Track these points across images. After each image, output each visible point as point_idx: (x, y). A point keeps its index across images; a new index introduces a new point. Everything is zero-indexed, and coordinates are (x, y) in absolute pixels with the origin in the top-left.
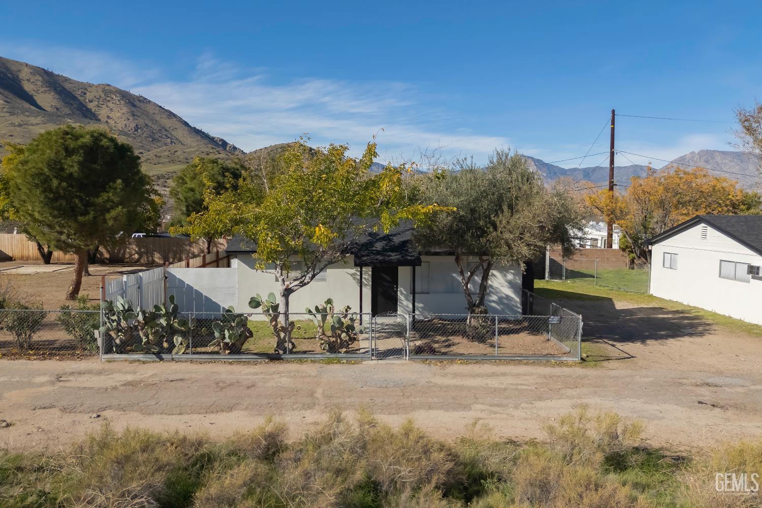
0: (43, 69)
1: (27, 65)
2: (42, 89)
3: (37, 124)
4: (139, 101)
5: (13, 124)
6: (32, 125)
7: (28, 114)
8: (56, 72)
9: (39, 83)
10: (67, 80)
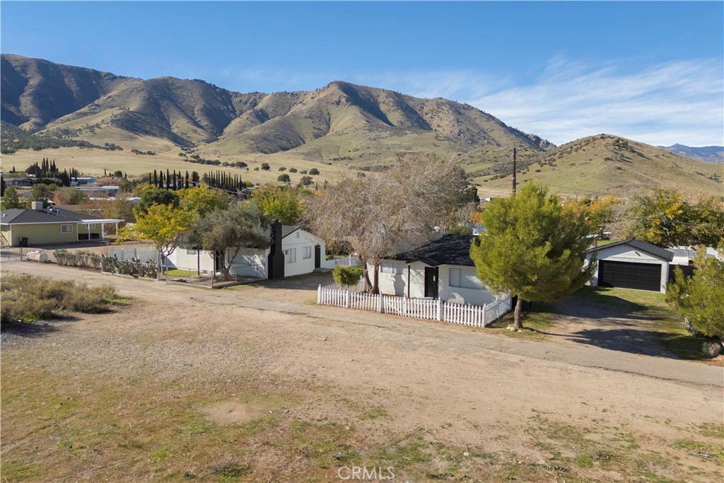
0: (395, 92)
1: (384, 90)
2: (393, 109)
3: (386, 137)
4: (464, 109)
5: (370, 139)
6: (383, 138)
7: (380, 129)
8: (403, 94)
9: (391, 104)
10: (411, 98)
